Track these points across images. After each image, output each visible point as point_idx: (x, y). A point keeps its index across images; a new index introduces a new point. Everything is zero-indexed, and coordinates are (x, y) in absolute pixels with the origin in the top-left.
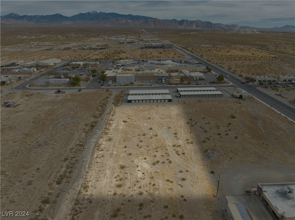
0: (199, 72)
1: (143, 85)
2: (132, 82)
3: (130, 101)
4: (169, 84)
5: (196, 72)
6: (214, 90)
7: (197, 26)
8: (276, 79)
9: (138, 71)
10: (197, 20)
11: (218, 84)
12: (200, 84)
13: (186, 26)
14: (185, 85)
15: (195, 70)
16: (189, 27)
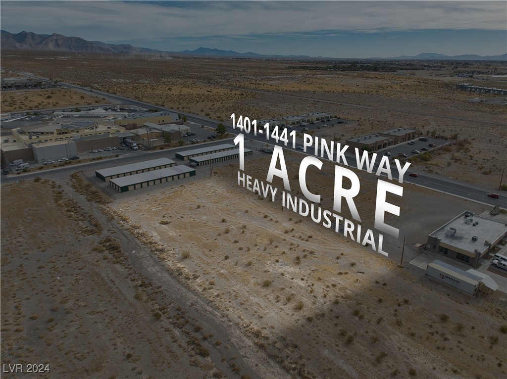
0: (175, 125)
1: (101, 158)
2: (75, 156)
3: (125, 189)
4: (148, 149)
5: (171, 125)
6: (228, 149)
7: (57, 45)
8: (285, 123)
9: (63, 133)
10: (54, 35)
11: (221, 139)
12: (198, 142)
13: (33, 45)
14: (174, 147)
15: (163, 121)
16: (40, 47)
